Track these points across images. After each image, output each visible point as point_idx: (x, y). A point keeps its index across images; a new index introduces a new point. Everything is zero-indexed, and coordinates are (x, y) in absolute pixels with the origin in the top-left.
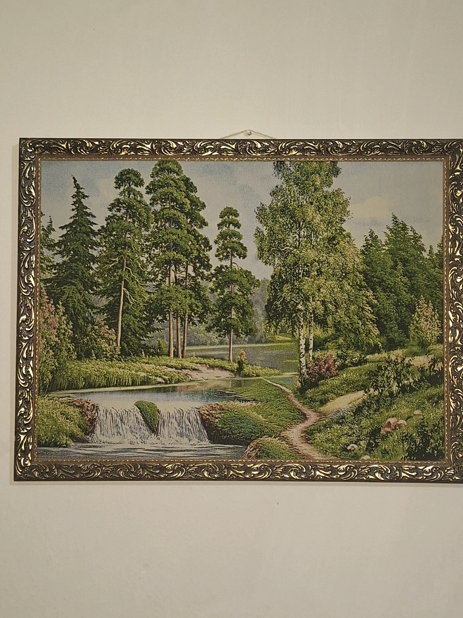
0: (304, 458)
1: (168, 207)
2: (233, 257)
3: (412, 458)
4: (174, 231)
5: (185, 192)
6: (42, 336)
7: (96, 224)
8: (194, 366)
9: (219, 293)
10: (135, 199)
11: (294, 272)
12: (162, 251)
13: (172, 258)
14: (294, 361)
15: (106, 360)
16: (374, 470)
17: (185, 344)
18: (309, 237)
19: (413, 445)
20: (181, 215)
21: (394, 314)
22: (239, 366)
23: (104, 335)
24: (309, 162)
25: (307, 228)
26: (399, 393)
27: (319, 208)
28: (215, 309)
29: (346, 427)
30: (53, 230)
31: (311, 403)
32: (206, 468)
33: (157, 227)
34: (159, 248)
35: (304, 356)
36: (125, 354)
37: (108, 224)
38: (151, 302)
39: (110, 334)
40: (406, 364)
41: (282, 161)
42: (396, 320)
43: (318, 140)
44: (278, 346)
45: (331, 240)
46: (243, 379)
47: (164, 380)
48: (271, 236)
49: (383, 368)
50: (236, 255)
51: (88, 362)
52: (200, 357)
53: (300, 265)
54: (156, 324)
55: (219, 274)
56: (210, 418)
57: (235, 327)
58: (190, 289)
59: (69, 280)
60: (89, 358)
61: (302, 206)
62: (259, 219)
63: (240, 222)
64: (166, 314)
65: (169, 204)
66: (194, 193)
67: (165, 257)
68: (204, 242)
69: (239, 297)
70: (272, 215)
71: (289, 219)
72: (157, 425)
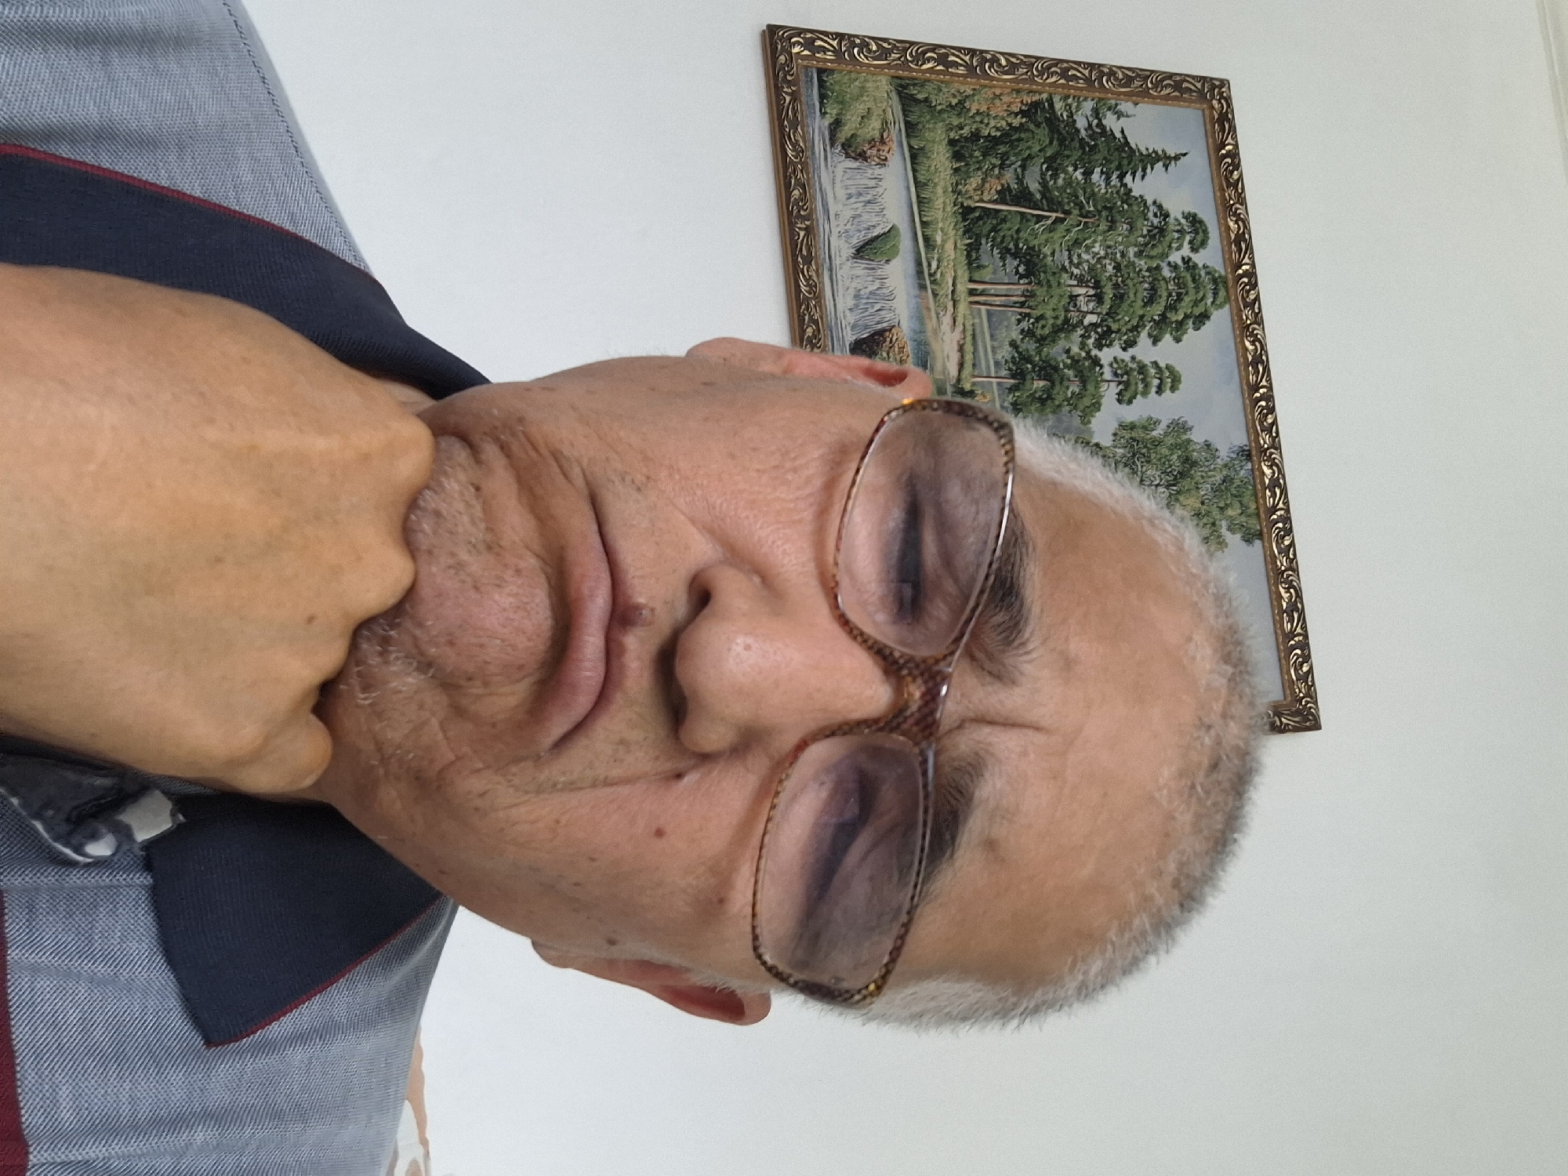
1: (1170, 287)
2: (1117, 383)
4: (1140, 296)
5: (1191, 313)
6: (974, 90)
7: (1133, 180)
8: (960, 320)
9: (1066, 361)
10: (1173, 239)
12: (1111, 276)
13: (1104, 290)
15: (953, 183)
17: (989, 308)
20: (1161, 306)
22: (968, 392)
23: (987, 182)
24: (1255, 498)
28: (1043, 354)
30: (1118, 118)
33: (1141, 270)
34: (1115, 271)
36: (966, 212)
37: (1136, 199)
38: (1041, 257)
39: (990, 191)
41: (1250, 458)
43: (1288, 508)
47: (935, 272)
48: (1152, 442)
50: (1119, 388)
51: (948, 155)
52: (974, 329)
54: (1011, 263)
55: (1092, 362)
56: (887, 343)
57: (1021, 386)
58: (1066, 316)
59: (1056, 136)
60: (953, 158)
61: (1198, 488)
62: (1172, 423)
63: (1163, 394)
64: (1027, 278)
65: (1174, 290)
66: (1192, 326)
67: (1103, 281)
68: (1131, 340)
69: (1063, 393)
70: (1180, 443)
71: (1177, 469)
72: (867, 257)
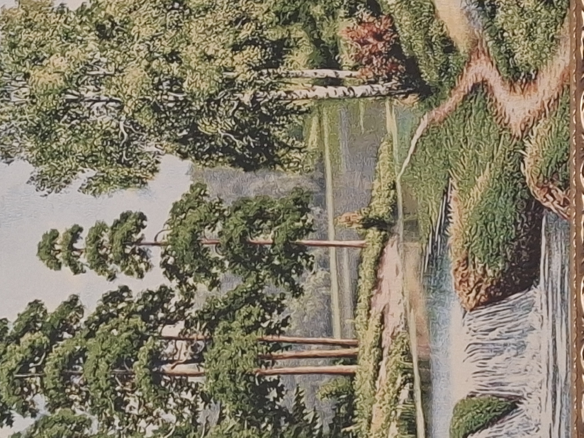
0: (568, 86)
1: (38, 379)
2: (143, 242)
4: (90, 365)
5: (8, 344)
8: (374, 322)
9: (219, 271)
11: (174, 112)
12: (133, 392)
13: (147, 370)
14: (362, 109)
17: (328, 340)
18: (98, 82)
20: (57, 352)
22: (373, 225)
25: (79, 85)
27: (37, 60)
28: (253, 278)
31: (451, 73)
33: (82, 403)
34: (126, 398)
35: (350, 89)
38: (240, 412)
44: (330, 145)
45: (103, 33)
46: (401, 216)
47: (404, 383)
48: (97, 161)
50: (139, 236)
52: (355, 309)
53: (159, 98)
54: (287, 402)
55: (179, 269)
56: (484, 287)
57: (292, 234)
58: (212, 332)
61: (32, 97)
62: (61, 187)
63: (70, 227)
64: (266, 381)
65: (32, 376)
66: (8, 325)
67: (146, 385)
68: (112, 303)
69: (228, 227)
70: (53, 159)
71: (61, 124)
72: (501, 399)
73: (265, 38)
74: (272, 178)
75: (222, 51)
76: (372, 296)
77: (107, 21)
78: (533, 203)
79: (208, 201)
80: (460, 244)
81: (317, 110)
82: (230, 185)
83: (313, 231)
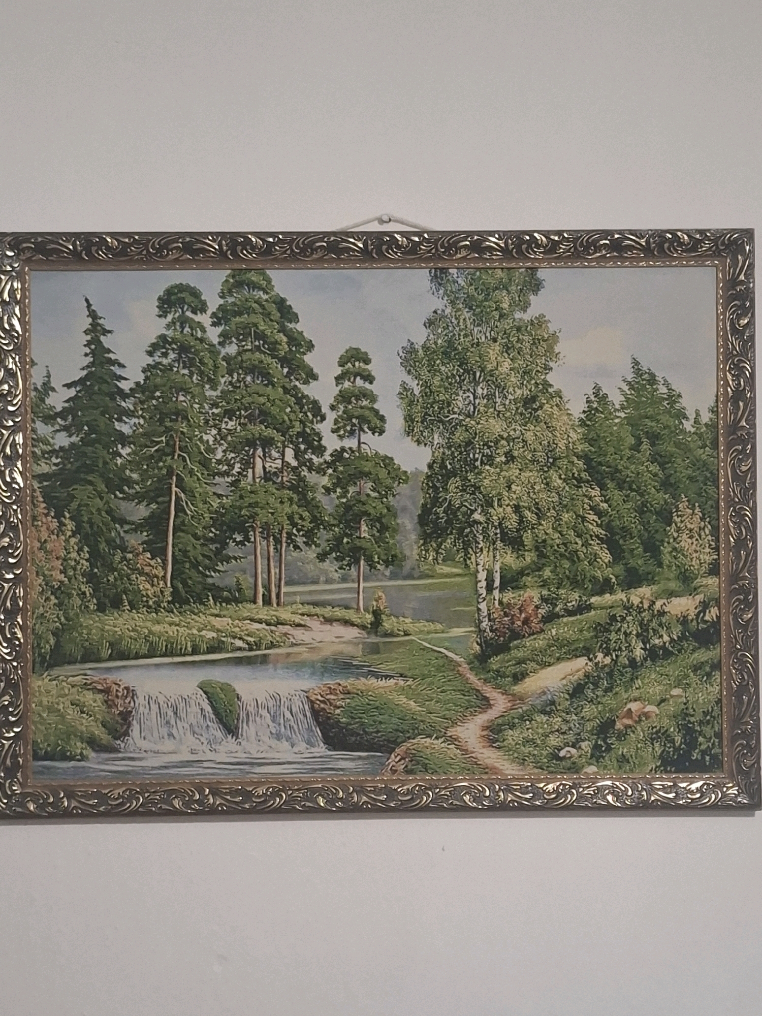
0: (486, 773)
1: (250, 347)
2: (362, 433)
3: (669, 769)
4: (262, 390)
5: (278, 323)
6: (37, 572)
7: (126, 379)
8: (297, 619)
9: (338, 494)
10: (192, 335)
11: (466, 458)
12: (240, 424)
13: (257, 436)
15: (147, 611)
16: (605, 791)
17: (283, 582)
18: (490, 397)
19: (669, 748)
20: (272, 363)
21: (636, 527)
22: (376, 618)
23: (143, 569)
24: (490, 268)
25: (487, 382)
26: (645, 659)
27: (507, 348)
28: (333, 522)
29: (557, 719)
30: (53, 390)
31: (497, 679)
32: (321, 792)
33: (231, 383)
34: (234, 418)
35: (484, 599)
36: (178, 599)
37: (147, 378)
38: (224, 511)
39: (153, 567)
40: (658, 611)
41: (444, 268)
42: (640, 537)
43: (505, 232)
44: (440, 583)
45: (529, 401)
47: (248, 644)
48: (426, 396)
49: (619, 619)
50: (367, 430)
51: (116, 614)
52: (308, 604)
53: (477, 446)
54: (232, 549)
55: (339, 462)
56: (326, 707)
57: (368, 552)
58: (289, 489)
59: (82, 476)
60: (119, 608)
61: (478, 344)
62: (405, 367)
63: (373, 374)
64: (249, 532)
65: (252, 342)
66: (293, 323)
67: (246, 435)
68: (312, 408)
69: (374, 502)
70: (428, 361)
71: (456, 367)
72: (236, 721)
73: (526, 531)
74: (413, 537)
75: (515, 497)
76: (318, 617)
77: (538, 405)
78: (393, 746)
79: (395, 485)
80: (360, 687)
81: (468, 572)
82: (409, 504)
83: (370, 570)
